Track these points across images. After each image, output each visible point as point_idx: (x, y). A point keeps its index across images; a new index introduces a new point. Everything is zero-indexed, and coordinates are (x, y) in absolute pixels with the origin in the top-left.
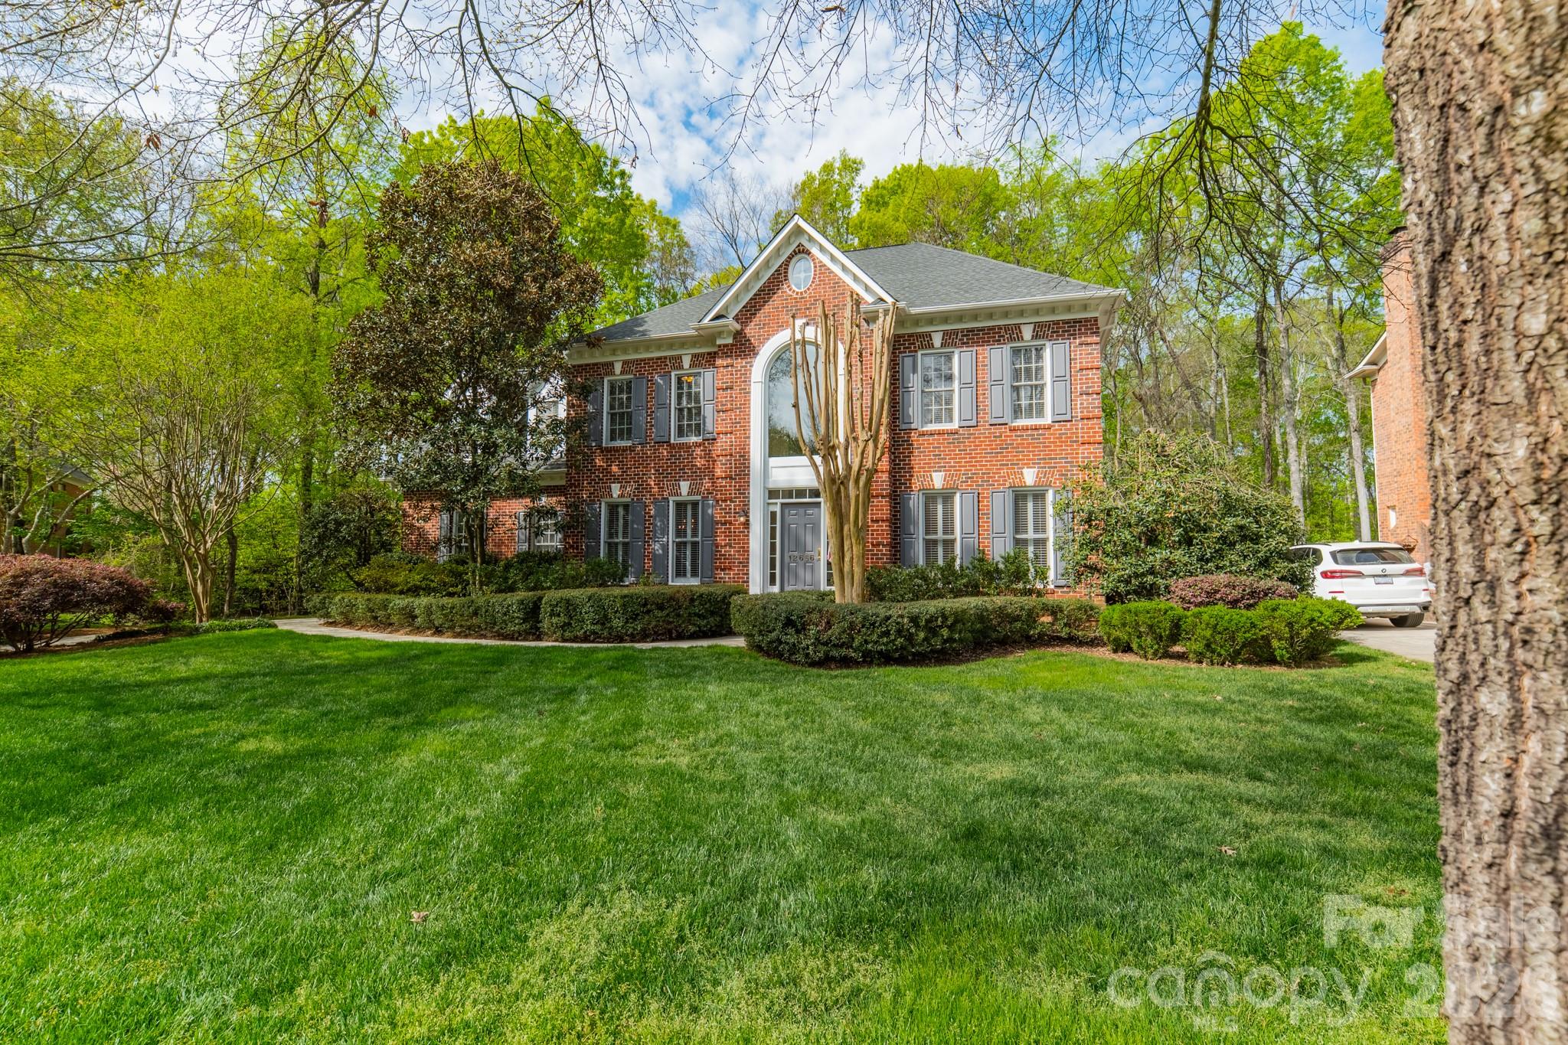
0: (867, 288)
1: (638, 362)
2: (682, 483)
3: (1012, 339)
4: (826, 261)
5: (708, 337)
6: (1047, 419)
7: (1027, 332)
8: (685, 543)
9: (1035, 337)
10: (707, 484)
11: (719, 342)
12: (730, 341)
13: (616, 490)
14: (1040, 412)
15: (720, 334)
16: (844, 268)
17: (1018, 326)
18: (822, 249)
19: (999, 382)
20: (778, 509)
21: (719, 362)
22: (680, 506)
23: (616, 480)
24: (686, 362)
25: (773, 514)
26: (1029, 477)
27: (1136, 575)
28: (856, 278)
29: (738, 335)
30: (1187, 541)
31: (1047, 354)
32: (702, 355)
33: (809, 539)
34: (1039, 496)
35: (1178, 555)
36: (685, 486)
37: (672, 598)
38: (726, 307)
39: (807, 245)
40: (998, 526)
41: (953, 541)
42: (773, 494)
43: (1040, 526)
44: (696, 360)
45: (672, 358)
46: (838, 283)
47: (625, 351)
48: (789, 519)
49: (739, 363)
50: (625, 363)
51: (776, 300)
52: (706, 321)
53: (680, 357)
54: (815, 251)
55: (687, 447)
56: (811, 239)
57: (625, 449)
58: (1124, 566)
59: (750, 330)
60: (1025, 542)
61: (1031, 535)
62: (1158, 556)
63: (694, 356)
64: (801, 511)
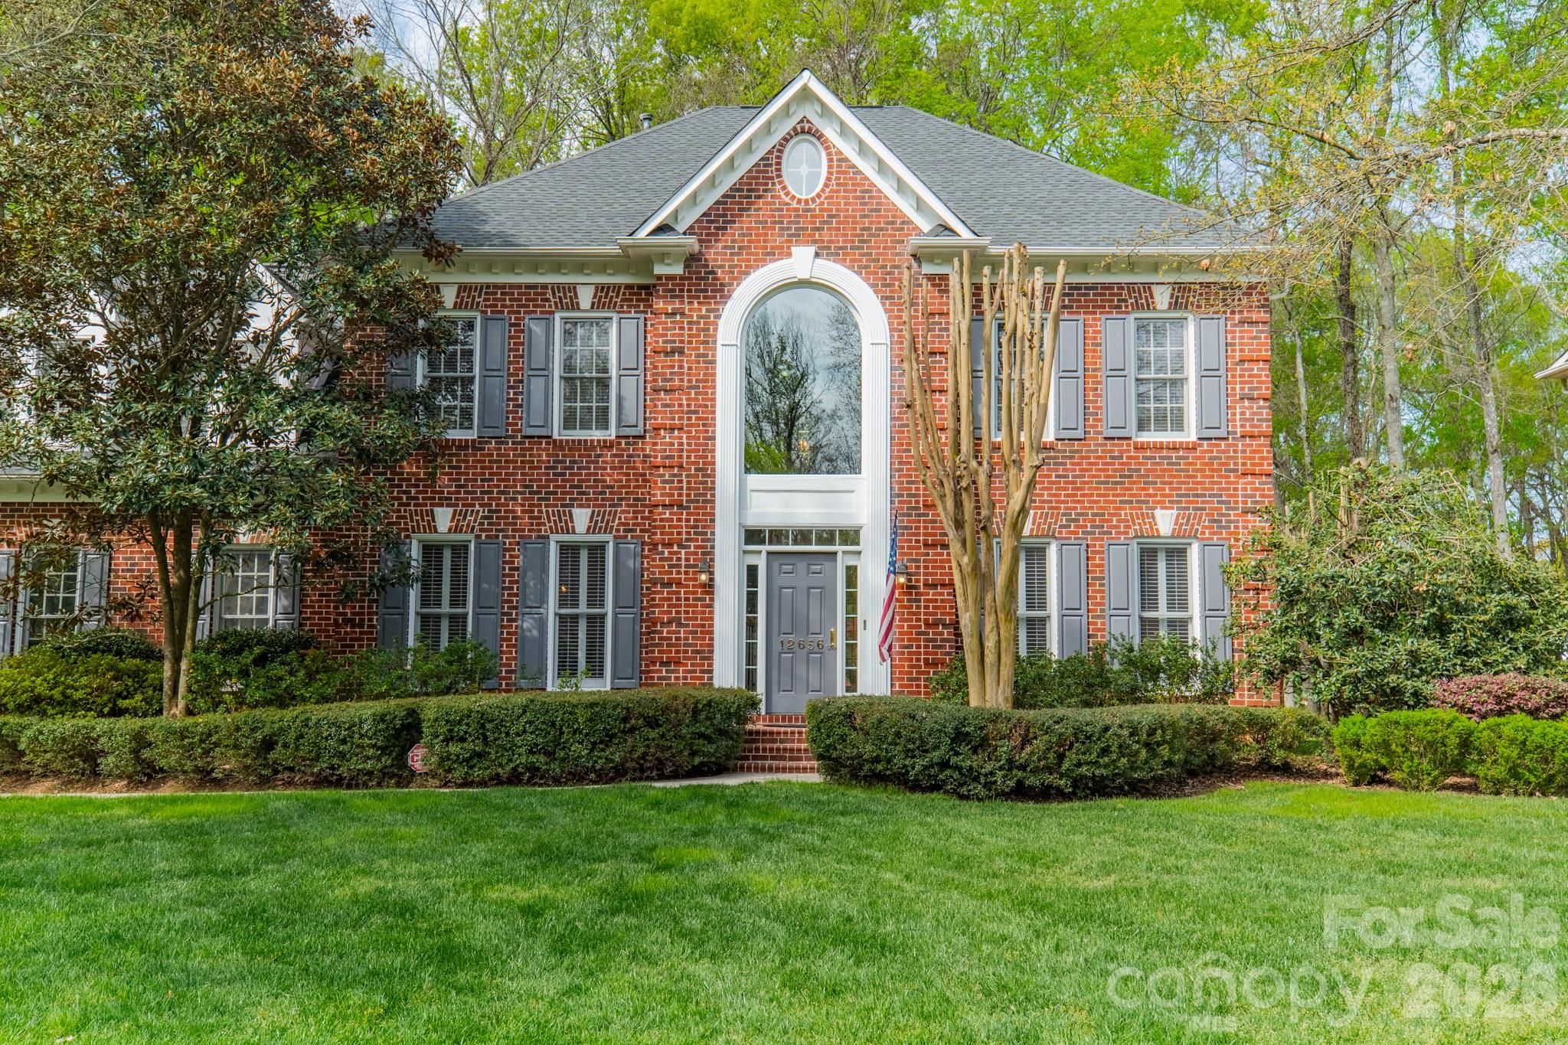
0: (920, 205)
1: (489, 289)
2: (577, 512)
3: (1137, 307)
4: (849, 151)
5: (639, 260)
6: (1190, 435)
7: (1162, 298)
8: (575, 618)
9: (1175, 305)
10: (624, 513)
11: (659, 270)
12: (678, 270)
13: (444, 518)
14: (1179, 424)
15: (663, 257)
16: (882, 167)
17: (1148, 287)
18: (844, 130)
19: (1119, 372)
20: (761, 562)
21: (659, 304)
22: (569, 552)
23: (445, 502)
24: (585, 297)
25: (752, 571)
26: (1165, 521)
27: (1370, 674)
28: (901, 186)
29: (692, 260)
30: (1440, 627)
31: (1191, 330)
32: (617, 288)
33: (814, 614)
34: (1177, 554)
35: (1428, 646)
36: (581, 517)
37: (667, 709)
38: (675, 214)
39: (818, 123)
40: (1116, 598)
41: (1043, 621)
42: (753, 536)
43: (1178, 599)
44: (605, 296)
45: (557, 288)
46: (868, 191)
47: (467, 269)
48: (780, 580)
49: (695, 309)
50: (463, 288)
51: (762, 209)
52: (643, 233)
53: (573, 288)
54: (830, 133)
55: (588, 446)
56: (826, 111)
57: (463, 445)
58: (1354, 661)
59: (715, 255)
60: (1155, 623)
61: (1162, 612)
62: (1401, 646)
63: (601, 288)
64: (802, 566)
